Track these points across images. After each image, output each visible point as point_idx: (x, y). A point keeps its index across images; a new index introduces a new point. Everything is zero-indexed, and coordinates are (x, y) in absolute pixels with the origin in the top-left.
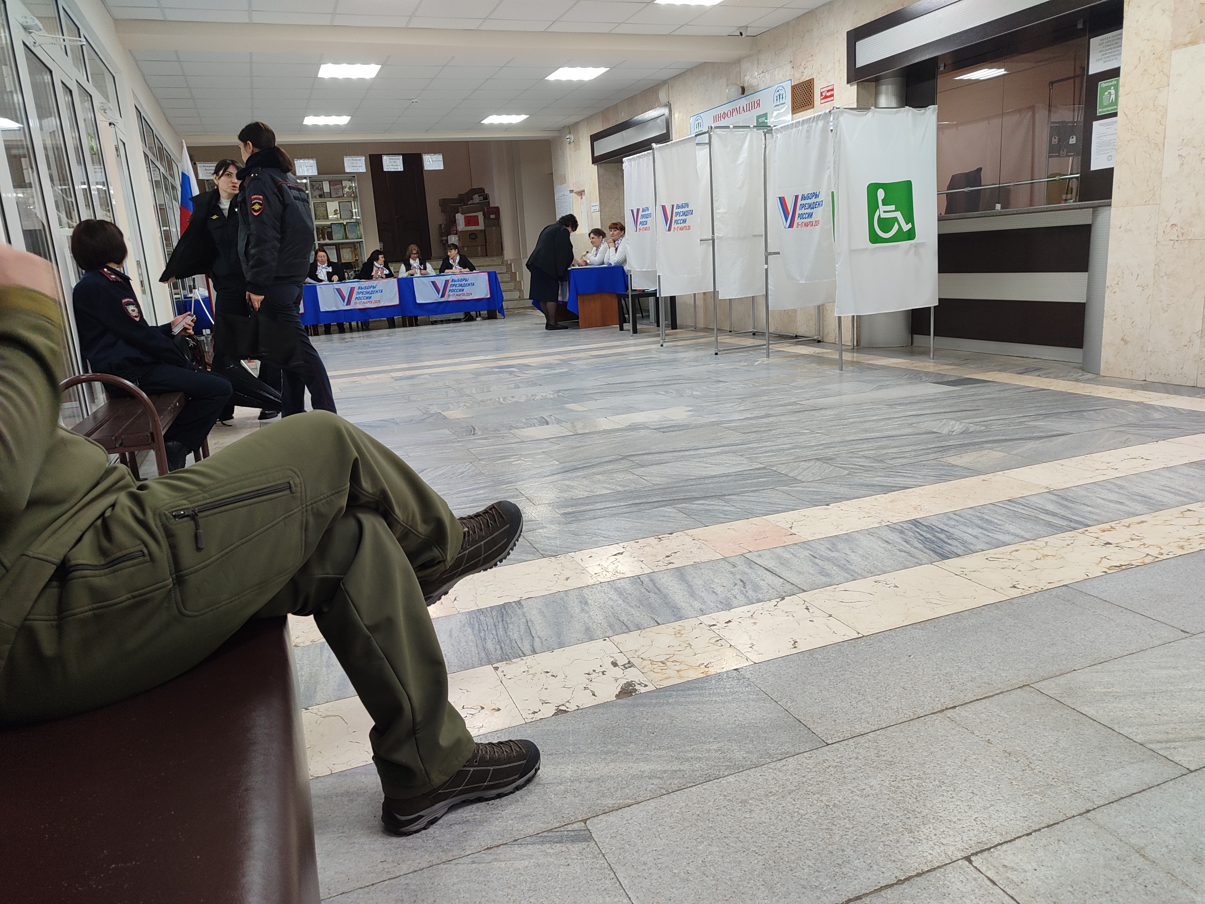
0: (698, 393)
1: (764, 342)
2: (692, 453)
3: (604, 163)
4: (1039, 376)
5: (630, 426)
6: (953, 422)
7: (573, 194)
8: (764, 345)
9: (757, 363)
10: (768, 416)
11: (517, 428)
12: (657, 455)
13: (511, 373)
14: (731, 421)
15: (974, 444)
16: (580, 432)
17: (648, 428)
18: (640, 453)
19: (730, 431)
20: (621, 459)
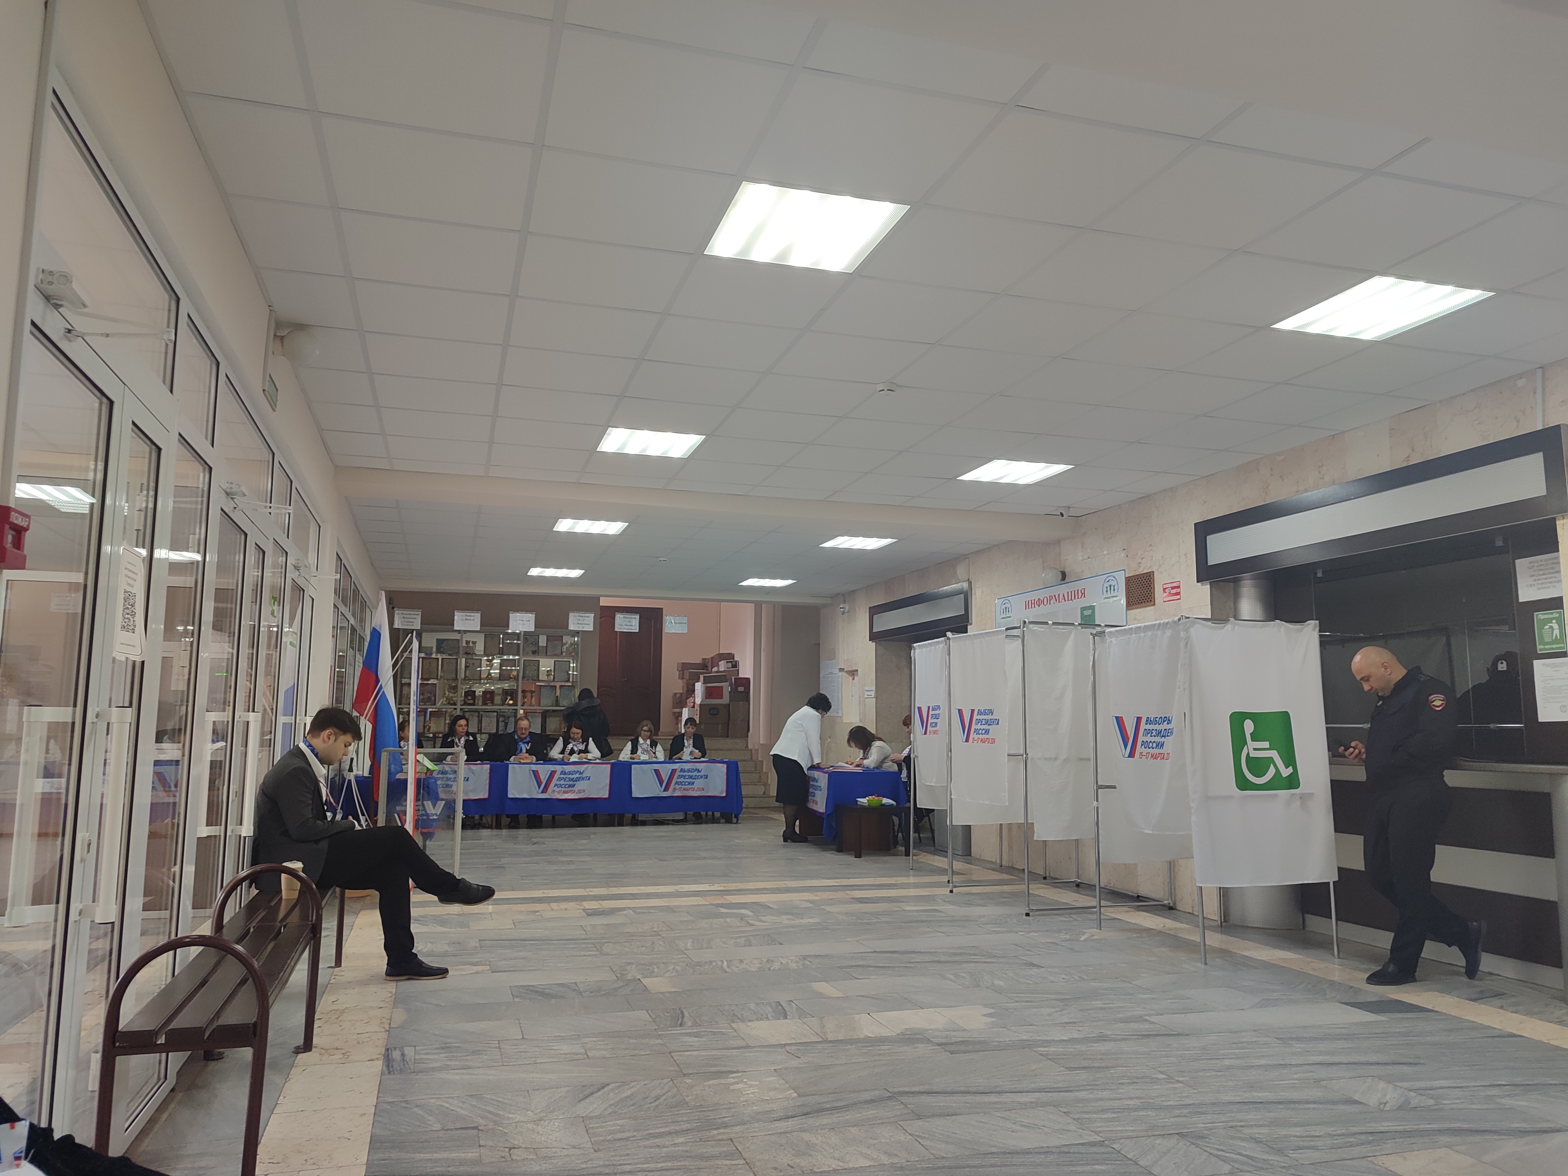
0: (1002, 983)
1: (1093, 902)
2: (993, 1098)
3: (885, 640)
4: (1502, 1007)
5: (903, 1034)
6: (1382, 1085)
7: (843, 673)
8: (1095, 907)
9: (1083, 938)
10: (1102, 1038)
11: (743, 1021)
12: (941, 1097)
13: (742, 917)
14: (1049, 1043)
15: (1422, 1133)
16: (831, 1037)
17: (929, 1041)
18: (917, 1089)
19: (1050, 1063)
20: (889, 1098)
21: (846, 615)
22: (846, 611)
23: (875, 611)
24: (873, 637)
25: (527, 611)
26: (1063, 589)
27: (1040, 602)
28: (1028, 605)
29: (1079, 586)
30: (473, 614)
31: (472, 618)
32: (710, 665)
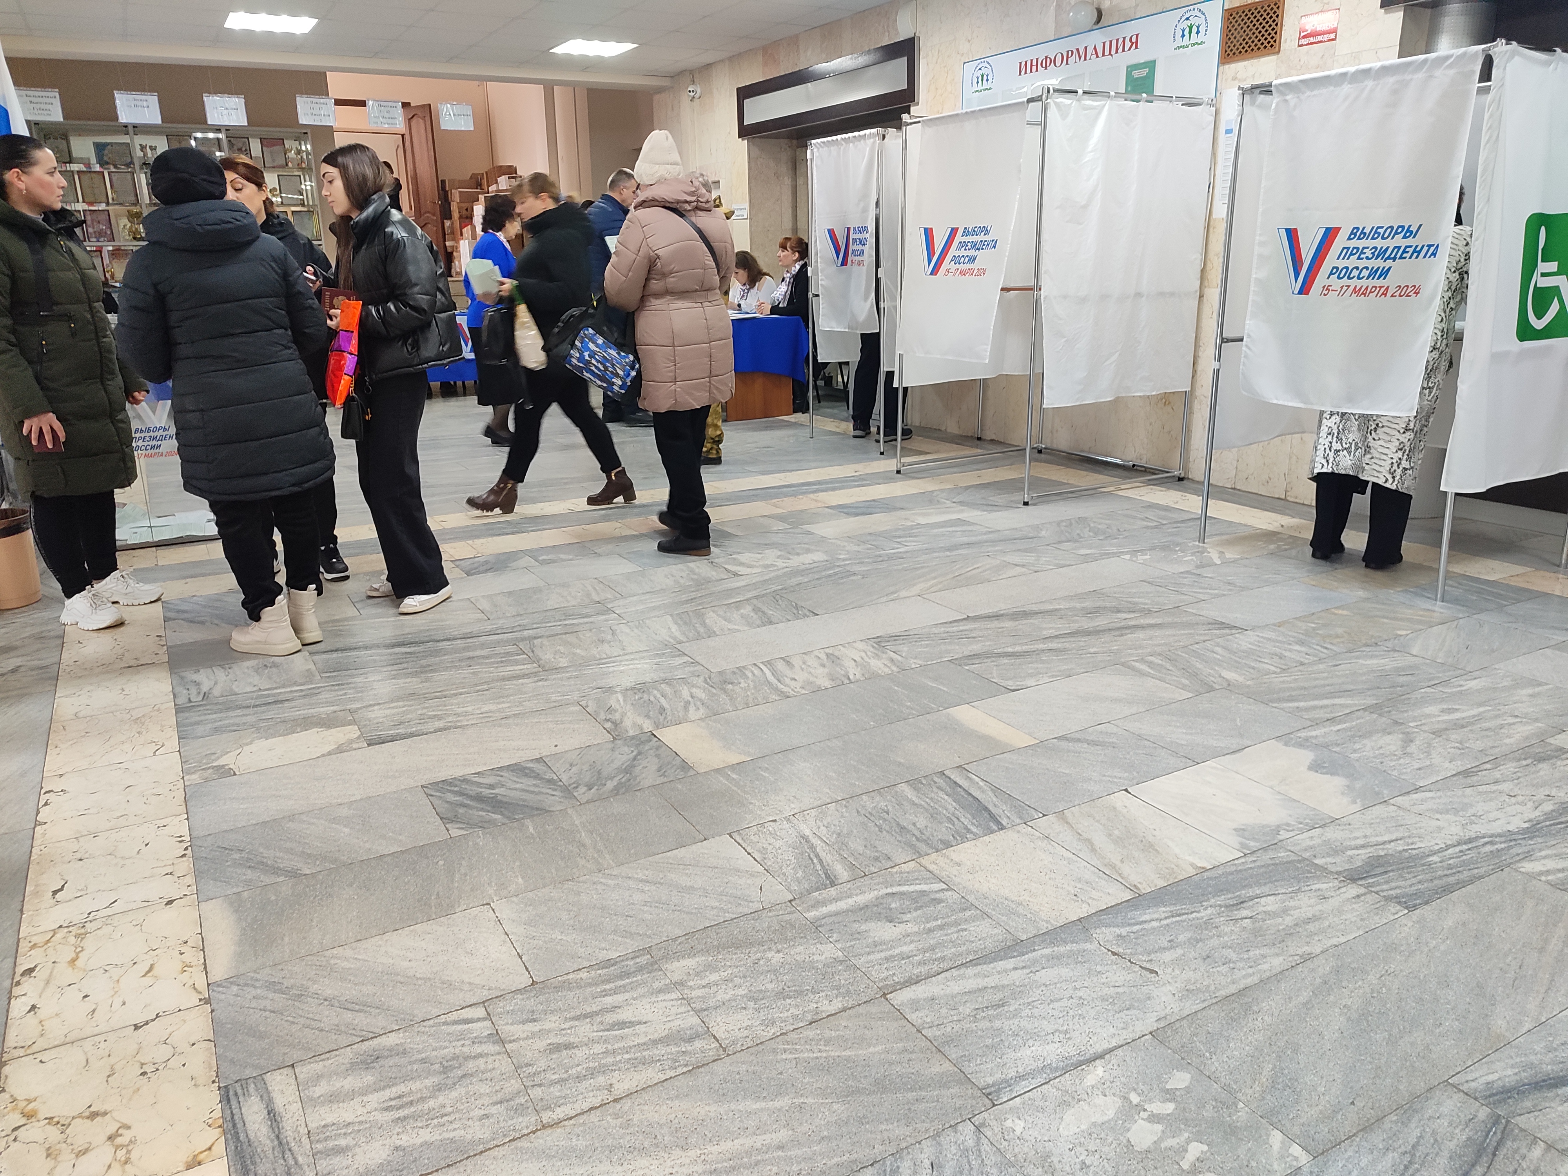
21: (696, 101)
22: (697, 95)
23: (745, 93)
24: (745, 131)
25: (231, 92)
26: (1097, 38)
27: (1047, 62)
28: (1024, 68)
29: (1128, 30)
30: (144, 97)
31: (145, 104)
32: (485, 182)
